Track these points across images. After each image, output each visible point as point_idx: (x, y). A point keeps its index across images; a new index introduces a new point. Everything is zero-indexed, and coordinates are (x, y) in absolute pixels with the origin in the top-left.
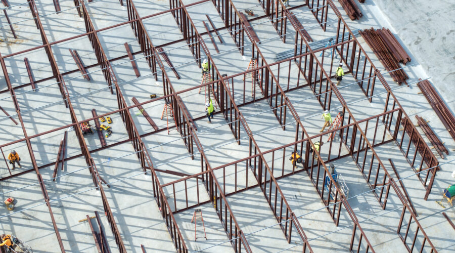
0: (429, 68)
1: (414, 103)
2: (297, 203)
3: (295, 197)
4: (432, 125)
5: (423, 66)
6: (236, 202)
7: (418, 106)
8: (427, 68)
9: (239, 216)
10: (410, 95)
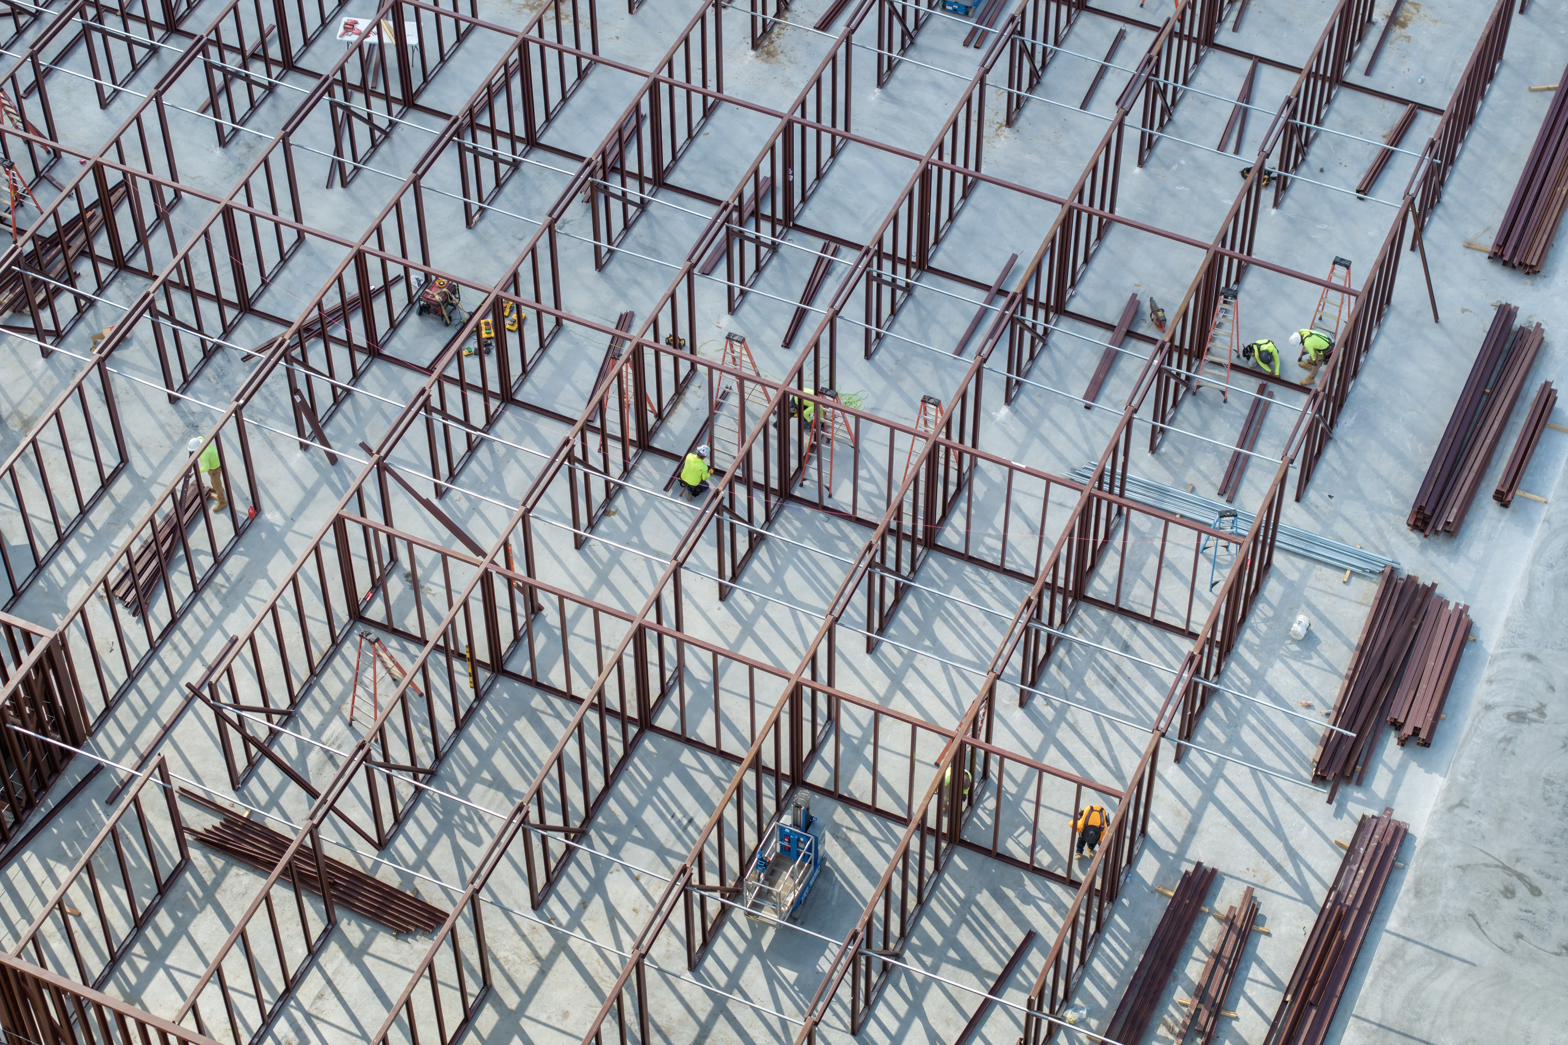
0: (1461, 804)
1: (1293, 854)
2: (673, 838)
3: (685, 822)
4: (1264, 948)
5: (1449, 789)
6: (544, 717)
7: (1292, 874)
8: (1455, 800)
9: (508, 755)
10: (1307, 829)
